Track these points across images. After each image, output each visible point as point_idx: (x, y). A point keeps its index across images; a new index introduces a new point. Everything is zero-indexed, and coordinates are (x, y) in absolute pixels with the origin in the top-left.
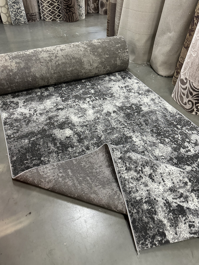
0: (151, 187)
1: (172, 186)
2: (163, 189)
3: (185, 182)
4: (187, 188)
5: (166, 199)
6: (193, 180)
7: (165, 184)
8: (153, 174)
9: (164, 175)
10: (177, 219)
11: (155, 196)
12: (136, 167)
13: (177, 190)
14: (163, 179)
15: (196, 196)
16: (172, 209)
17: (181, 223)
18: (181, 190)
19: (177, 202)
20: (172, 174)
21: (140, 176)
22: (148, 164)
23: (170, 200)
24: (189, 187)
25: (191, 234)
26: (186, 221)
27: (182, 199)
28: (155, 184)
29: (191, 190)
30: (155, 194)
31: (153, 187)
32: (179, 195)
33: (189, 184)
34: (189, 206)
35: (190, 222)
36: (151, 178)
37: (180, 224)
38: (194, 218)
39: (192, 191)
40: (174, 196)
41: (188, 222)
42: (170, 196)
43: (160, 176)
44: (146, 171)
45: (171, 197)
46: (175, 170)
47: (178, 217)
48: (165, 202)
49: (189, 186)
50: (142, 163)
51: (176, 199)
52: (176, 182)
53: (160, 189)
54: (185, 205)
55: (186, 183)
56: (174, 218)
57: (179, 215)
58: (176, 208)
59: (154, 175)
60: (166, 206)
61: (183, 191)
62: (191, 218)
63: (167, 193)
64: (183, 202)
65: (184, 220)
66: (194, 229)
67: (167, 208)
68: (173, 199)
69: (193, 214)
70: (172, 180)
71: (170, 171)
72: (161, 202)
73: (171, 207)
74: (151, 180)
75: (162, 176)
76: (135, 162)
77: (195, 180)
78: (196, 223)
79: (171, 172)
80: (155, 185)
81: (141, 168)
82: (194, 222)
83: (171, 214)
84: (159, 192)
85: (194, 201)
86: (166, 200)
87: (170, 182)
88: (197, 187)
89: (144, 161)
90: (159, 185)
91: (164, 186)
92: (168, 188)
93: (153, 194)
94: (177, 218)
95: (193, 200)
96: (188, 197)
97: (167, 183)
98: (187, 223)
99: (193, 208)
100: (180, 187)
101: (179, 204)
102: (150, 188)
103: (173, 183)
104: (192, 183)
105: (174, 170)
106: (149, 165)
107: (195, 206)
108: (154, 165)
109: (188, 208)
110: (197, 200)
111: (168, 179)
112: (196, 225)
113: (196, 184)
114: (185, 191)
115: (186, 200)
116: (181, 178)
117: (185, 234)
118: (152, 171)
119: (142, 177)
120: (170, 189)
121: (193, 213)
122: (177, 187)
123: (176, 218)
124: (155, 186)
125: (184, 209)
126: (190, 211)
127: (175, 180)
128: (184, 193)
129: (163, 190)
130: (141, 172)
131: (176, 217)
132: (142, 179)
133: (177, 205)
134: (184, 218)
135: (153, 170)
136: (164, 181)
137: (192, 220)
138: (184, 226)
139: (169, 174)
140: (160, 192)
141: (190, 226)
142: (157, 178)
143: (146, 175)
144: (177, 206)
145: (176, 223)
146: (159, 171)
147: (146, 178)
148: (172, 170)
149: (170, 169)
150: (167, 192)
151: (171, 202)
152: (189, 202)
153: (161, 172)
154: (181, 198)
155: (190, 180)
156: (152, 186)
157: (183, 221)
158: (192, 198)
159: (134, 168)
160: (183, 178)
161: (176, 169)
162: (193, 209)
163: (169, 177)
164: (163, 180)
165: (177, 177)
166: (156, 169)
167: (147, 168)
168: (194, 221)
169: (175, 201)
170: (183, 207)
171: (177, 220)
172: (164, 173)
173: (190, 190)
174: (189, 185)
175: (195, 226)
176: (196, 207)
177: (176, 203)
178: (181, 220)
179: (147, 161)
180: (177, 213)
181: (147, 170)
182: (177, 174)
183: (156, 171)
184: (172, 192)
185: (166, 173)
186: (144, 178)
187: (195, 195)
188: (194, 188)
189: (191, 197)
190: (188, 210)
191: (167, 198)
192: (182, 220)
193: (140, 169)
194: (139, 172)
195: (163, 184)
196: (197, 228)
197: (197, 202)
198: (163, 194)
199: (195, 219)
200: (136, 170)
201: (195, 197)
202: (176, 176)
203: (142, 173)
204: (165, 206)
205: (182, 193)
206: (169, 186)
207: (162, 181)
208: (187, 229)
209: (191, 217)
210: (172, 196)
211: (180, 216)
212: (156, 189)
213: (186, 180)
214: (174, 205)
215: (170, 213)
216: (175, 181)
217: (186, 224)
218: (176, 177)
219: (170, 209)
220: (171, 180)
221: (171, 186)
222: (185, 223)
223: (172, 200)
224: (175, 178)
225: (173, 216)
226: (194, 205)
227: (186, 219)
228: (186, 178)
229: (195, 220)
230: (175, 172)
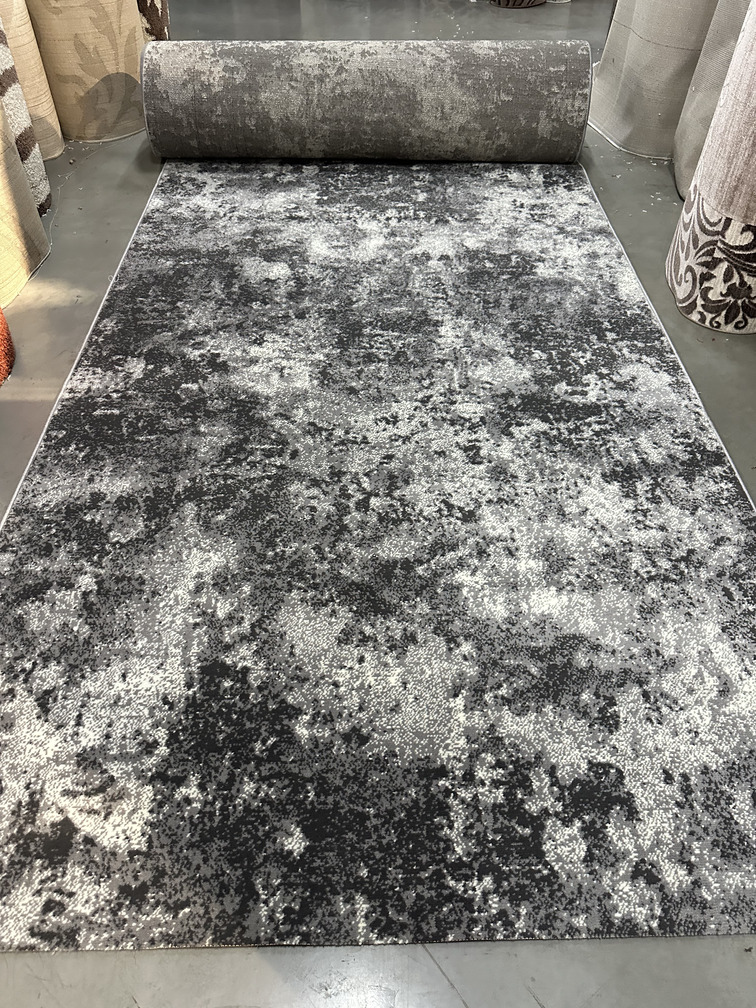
0: (19, 734)
1: (92, 748)
2: (57, 749)
3: (148, 743)
4: (142, 764)
5: (39, 788)
6: (185, 740)
7: (77, 734)
8: (61, 692)
9: (92, 703)
10: (20, 869)
11: (7, 769)
12: (16, 659)
13: (100, 765)
14: (80, 716)
15: (154, 800)
16: (29, 830)
17: (25, 888)
18: (115, 768)
19: (69, 809)
20: (123, 706)
21: (11, 691)
22: (65, 655)
23: (47, 796)
24: (150, 762)
25: (33, 934)
26: (49, 884)
27: (96, 801)
28: (42, 725)
29: (152, 776)
30: (12, 764)
31: (28, 735)
32: (97, 782)
33: (163, 750)
34: (100, 831)
35: (59, 891)
36: (39, 705)
37: (21, 891)
38: (82, 882)
39: (152, 780)
40: (77, 784)
41: (50, 889)
42: (63, 781)
43: (80, 703)
44: (41, 678)
45: (62, 785)
46: (149, 693)
47: (30, 863)
48: (27, 799)
49: (154, 758)
50: (49, 650)
51: (74, 795)
52: (119, 735)
53: (46, 747)
54: (87, 825)
55: (149, 748)
56: (12, 863)
57: (38, 856)
58: (48, 830)
59: (60, 697)
60: (19, 816)
61: (120, 772)
62: (73, 878)
63: (62, 767)
64: (92, 812)
65: (42, 882)
66: (54, 919)
67: (13, 824)
68: (66, 793)
69: (87, 867)
70: (110, 725)
71: (122, 694)
72: (12, 799)
73: (33, 822)
74: (35, 711)
75: (82, 706)
76: (27, 639)
77: (190, 742)
78: (76, 900)
79: (127, 698)
80: (40, 730)
81: (35, 664)
82: (71, 895)
83: (12, 847)
84: (33, 759)
85: (135, 815)
86: (31, 795)
87: (98, 730)
88: (181, 769)
89: (63, 641)
90: (53, 734)
91: (69, 739)
92: (76, 749)
93: (7, 763)
94: (23, 865)
95: (134, 811)
96: (121, 798)
97: (86, 730)
98: (44, 894)
99: (106, 843)
100: (123, 757)
101: (70, 816)
102: (13, 736)
103: (108, 736)
104: (172, 750)
105: (142, 692)
106: (66, 660)
107: (122, 836)
108: (86, 661)
109: (89, 841)
110: (147, 815)
111: (97, 718)
112: (70, 908)
113: (186, 756)
114: (129, 775)
115: (110, 807)
116: (144, 725)
117: (12, 929)
118: (61, 682)
119: (14, 696)
120: (78, 755)
121: (93, 862)
122: (111, 753)
123: (19, 866)
124: (36, 733)
125: (72, 838)
126: (88, 851)
127: (122, 726)
128: (121, 778)
129: (50, 754)
130: (22, 677)
131: (20, 862)
132: (12, 701)
133: (59, 818)
134: (48, 873)
135: (69, 677)
136: (79, 723)
137: (68, 887)
138: (28, 898)
139: (115, 702)
140: (38, 760)
141: (49, 906)
142: (64, 707)
143: (32, 692)
144: (53, 825)
145: (7, 885)
146: (89, 685)
147: (25, 702)
148: (136, 693)
149: (131, 686)
150: (64, 763)
151: (50, 803)
152: (111, 818)
153: (92, 689)
154: (96, 794)
155: (172, 739)
156: (26, 730)
157: (37, 881)
158: (136, 803)
159: (8, 659)
160: (155, 725)
161: (153, 689)
162: (105, 847)
163: (108, 713)
164: (81, 718)
165: (136, 717)
166: (83, 677)
167: (54, 668)
168: (74, 890)
169: (64, 802)
170: (76, 830)
171: (16, 874)
172: (98, 697)
173: (150, 774)
174: (158, 755)
175: (65, 910)
176: (121, 842)
177: (61, 811)
178: (30, 878)
179: (69, 644)
180: (35, 850)
181: (51, 676)
182: (142, 708)
183: (77, 685)
184: (79, 765)
185: (105, 698)
186: (18, 697)
187: (155, 795)
188: (167, 769)
189: (133, 801)
190: (82, 847)
191: (46, 787)
192: (37, 878)
193: (28, 666)
194: (16, 677)
195: (70, 731)
196: (69, 918)
197: (142, 822)
198: (42, 767)
199: (85, 887)
200: (13, 667)
201: (148, 801)
202: (134, 714)
203: (26, 681)
204: (13, 813)
205: (113, 777)
206: (83, 744)
207: (72, 723)
208: (30, 912)
209: (76, 874)
210: (69, 783)
211: (38, 862)
212: (29, 746)
213: (162, 735)
214: (49, 817)
215: (13, 842)
216: (118, 731)
217: (40, 896)
218: (132, 717)
219: (21, 830)
220: (104, 725)
221: (90, 744)
222: (39, 892)
223: (58, 795)
224: (126, 721)
225: (12, 856)
226: (124, 831)
227: (54, 877)
228: (163, 730)
229: (81, 887)
230: (141, 701)
